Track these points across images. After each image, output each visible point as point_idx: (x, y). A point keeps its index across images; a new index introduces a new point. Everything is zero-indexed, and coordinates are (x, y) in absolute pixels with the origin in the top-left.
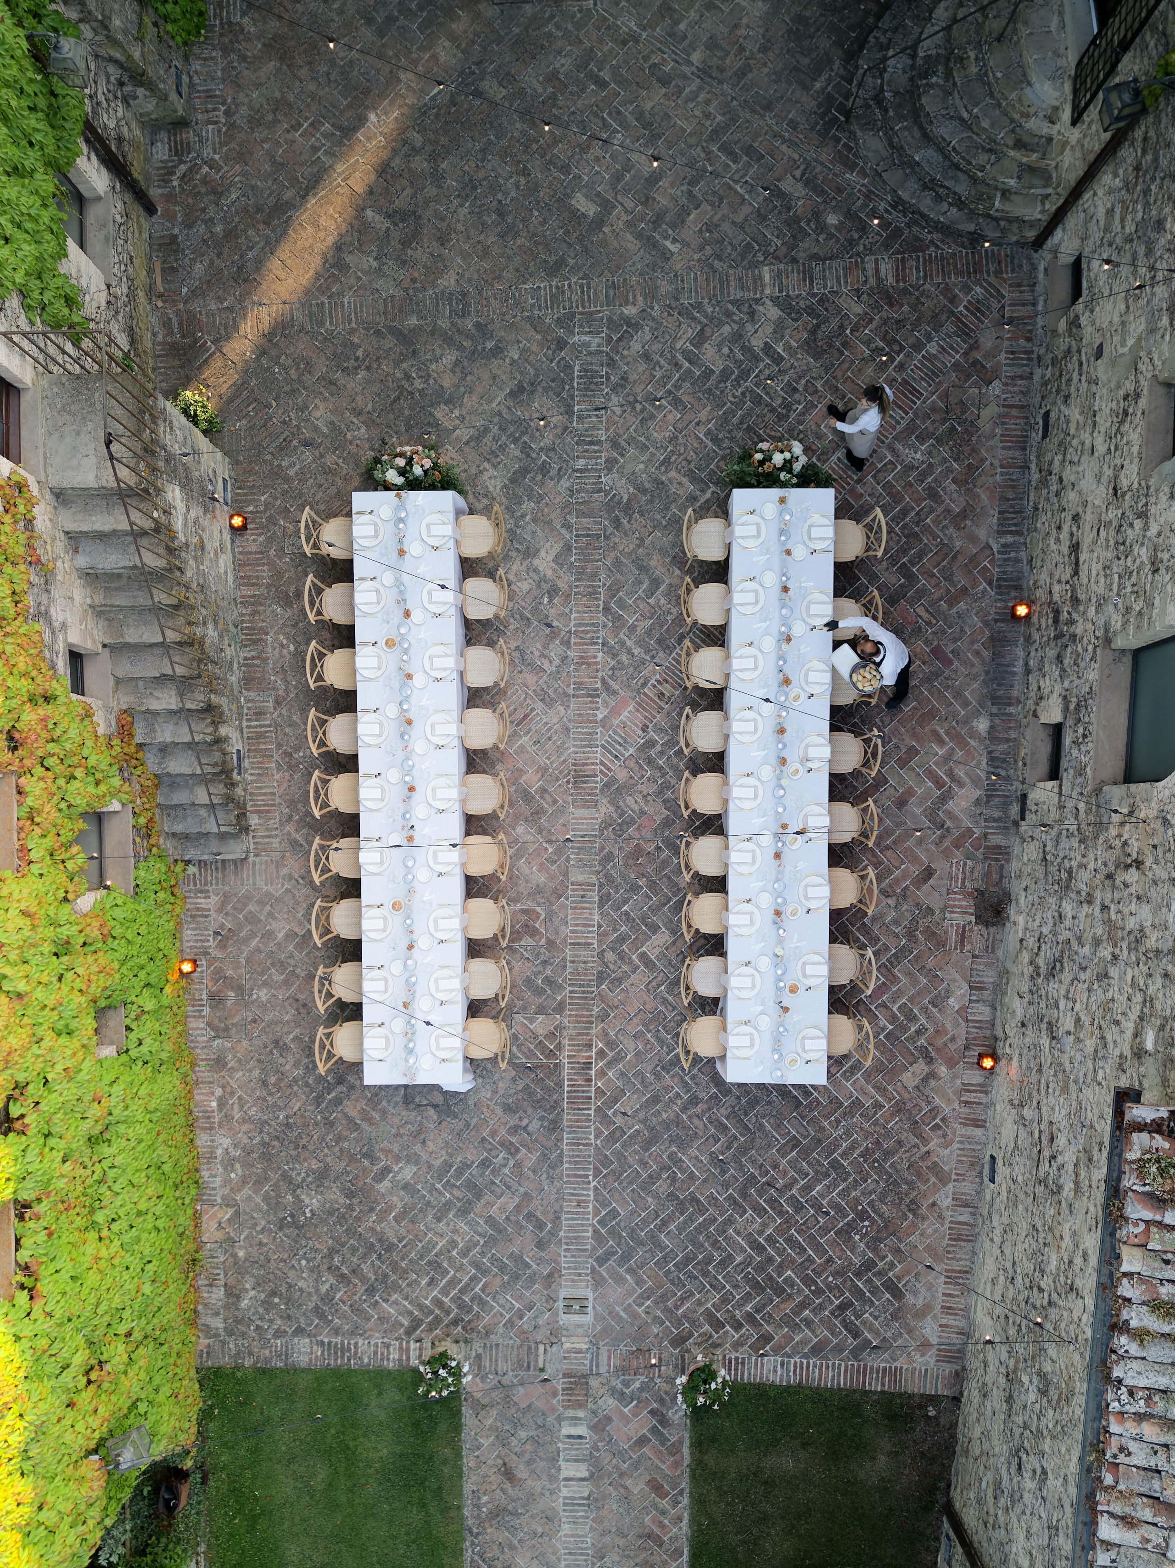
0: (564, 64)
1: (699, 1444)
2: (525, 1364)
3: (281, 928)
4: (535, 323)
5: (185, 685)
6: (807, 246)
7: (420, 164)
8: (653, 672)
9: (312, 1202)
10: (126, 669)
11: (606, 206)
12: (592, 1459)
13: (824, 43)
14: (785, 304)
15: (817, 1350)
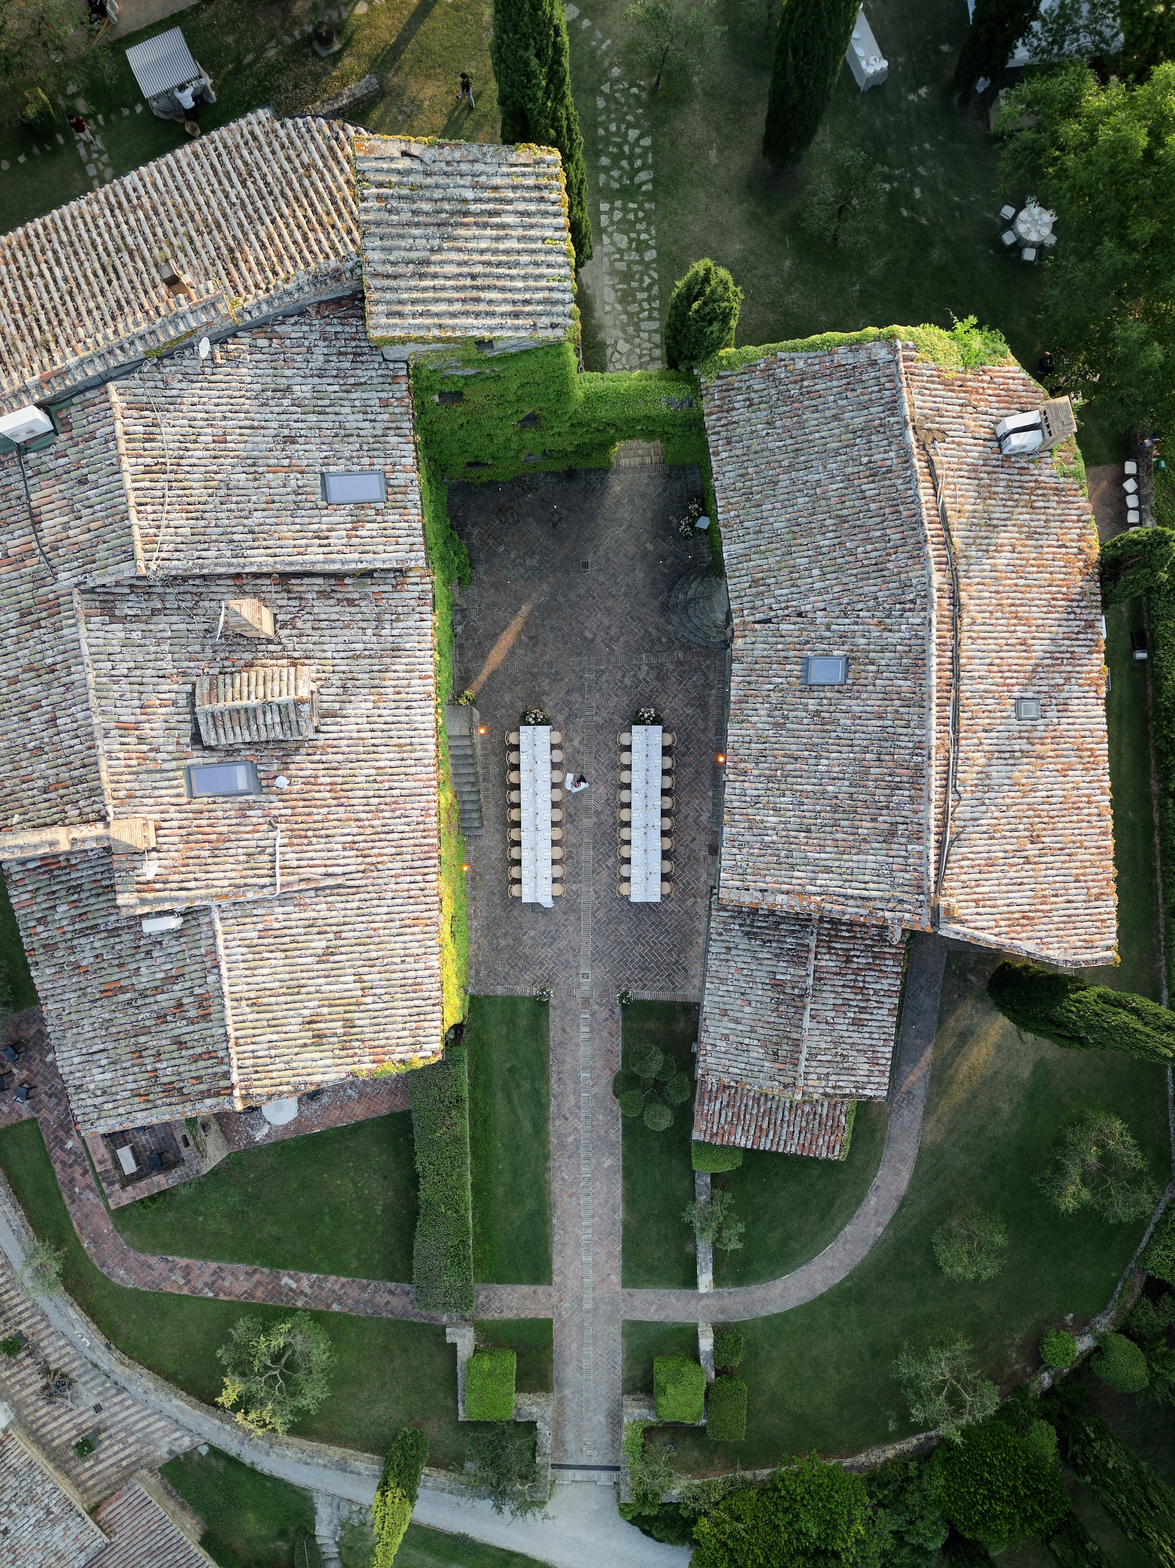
0: (582, 591)
1: (624, 1020)
2: (570, 995)
3: (493, 857)
4: (574, 671)
5: (473, 784)
6: (657, 647)
7: (538, 621)
8: (610, 776)
9: (503, 943)
10: (457, 780)
11: (595, 635)
12: (591, 1026)
13: (662, 586)
14: (650, 665)
15: (661, 989)
